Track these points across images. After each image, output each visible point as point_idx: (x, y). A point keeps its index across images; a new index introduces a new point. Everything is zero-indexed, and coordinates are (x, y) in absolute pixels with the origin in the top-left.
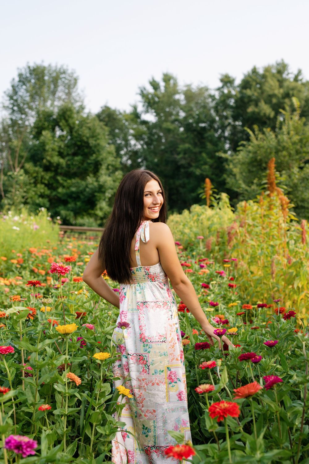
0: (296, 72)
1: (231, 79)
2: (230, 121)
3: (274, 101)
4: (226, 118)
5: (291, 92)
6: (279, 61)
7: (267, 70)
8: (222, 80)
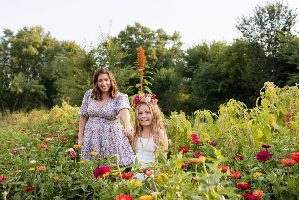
0: (47, 33)
1: (11, 32)
2: (9, 56)
3: (38, 46)
4: (7, 54)
5: (47, 42)
6: (38, 26)
7: (32, 29)
8: (5, 32)
